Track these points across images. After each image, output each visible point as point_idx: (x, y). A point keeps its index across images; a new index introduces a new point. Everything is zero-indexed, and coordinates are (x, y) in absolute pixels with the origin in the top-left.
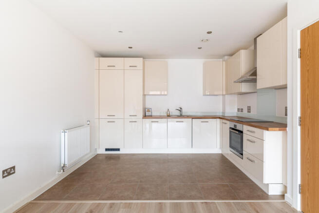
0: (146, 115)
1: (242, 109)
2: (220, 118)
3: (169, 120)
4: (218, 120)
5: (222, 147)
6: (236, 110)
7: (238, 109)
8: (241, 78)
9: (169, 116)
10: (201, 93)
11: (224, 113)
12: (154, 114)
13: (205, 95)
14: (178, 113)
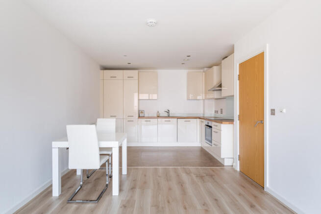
0: (140, 115)
1: (217, 111)
2: (200, 118)
3: (159, 120)
4: (198, 120)
5: (201, 141)
6: (214, 112)
7: (215, 111)
8: (213, 88)
9: (158, 117)
10: (186, 97)
11: (204, 114)
12: (146, 115)
13: (188, 99)
14: (166, 115)
